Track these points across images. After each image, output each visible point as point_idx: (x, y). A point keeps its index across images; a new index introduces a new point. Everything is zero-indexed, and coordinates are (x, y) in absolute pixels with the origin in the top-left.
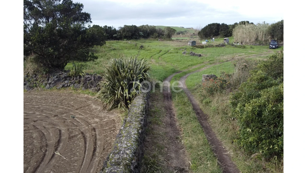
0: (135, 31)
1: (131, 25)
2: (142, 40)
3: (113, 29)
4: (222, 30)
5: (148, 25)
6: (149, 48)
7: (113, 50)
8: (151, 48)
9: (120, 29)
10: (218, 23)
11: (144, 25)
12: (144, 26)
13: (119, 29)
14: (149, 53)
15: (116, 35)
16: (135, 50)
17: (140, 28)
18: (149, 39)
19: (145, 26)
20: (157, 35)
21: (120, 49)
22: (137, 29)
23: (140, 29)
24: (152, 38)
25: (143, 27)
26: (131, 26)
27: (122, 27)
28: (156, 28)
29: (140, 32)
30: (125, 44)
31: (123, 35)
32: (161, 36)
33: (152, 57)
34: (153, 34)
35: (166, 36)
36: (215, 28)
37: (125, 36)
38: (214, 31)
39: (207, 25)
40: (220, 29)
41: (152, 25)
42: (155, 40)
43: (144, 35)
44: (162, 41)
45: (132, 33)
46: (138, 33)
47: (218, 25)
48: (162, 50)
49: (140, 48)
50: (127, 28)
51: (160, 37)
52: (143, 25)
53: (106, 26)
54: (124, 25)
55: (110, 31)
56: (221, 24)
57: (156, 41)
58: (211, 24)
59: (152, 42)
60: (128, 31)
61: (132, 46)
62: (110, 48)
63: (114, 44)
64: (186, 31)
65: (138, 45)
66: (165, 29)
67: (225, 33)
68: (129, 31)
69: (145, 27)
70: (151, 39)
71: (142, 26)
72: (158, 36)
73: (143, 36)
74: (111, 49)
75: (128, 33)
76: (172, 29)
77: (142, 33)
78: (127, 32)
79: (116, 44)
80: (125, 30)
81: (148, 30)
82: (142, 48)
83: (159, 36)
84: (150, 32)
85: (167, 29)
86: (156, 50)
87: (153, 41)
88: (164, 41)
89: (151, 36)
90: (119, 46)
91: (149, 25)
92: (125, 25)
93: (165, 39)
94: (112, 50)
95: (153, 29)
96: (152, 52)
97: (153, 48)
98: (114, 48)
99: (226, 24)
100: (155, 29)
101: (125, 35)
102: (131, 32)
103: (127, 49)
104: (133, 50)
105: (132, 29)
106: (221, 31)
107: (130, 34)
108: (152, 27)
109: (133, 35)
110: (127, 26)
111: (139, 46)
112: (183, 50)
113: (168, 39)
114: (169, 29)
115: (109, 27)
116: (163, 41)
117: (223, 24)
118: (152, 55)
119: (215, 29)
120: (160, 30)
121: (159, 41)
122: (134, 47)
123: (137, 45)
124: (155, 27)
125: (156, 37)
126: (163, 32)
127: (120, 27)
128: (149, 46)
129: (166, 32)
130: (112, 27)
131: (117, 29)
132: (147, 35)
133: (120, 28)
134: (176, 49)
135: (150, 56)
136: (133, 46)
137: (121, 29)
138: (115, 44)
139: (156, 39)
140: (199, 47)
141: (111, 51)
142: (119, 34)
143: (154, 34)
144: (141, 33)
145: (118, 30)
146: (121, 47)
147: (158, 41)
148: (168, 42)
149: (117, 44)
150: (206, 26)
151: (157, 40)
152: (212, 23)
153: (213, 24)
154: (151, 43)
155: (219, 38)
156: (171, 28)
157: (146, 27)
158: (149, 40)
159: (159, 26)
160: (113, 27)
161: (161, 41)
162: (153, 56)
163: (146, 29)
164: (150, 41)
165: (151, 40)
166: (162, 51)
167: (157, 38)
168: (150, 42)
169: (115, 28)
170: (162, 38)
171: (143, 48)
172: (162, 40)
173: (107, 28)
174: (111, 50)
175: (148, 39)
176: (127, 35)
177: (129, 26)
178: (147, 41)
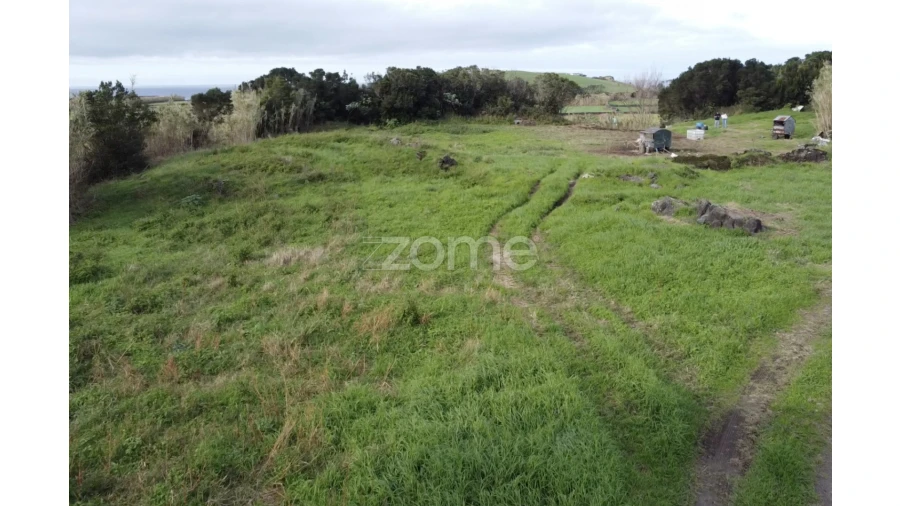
0: (428, 90)
1: (415, 68)
2: (456, 121)
3: (347, 81)
4: (748, 85)
5: (475, 67)
6: (482, 168)
7: (312, 180)
8: (488, 168)
9: (372, 81)
10: (733, 58)
11: (463, 66)
12: (461, 72)
13: (368, 82)
14: (481, 196)
15: (356, 105)
16: (416, 177)
17: (446, 77)
18: (481, 119)
19: (467, 69)
20: (510, 102)
21: (347, 175)
22: (436, 82)
23: (447, 81)
24: (493, 113)
25: (458, 73)
26: (413, 71)
27: (379, 76)
28: (507, 78)
29: (448, 94)
30: (372, 150)
31: (385, 103)
32: (523, 107)
33: (497, 227)
34: (495, 98)
35: (542, 107)
36: (722, 76)
37: (389, 106)
38: (719, 87)
39: (693, 67)
40: (739, 81)
41: (490, 69)
42: (502, 122)
43: (463, 102)
44: (530, 124)
45: (415, 95)
46: (441, 97)
47: (734, 65)
48: (539, 181)
49: (442, 167)
50: (397, 80)
51: (520, 111)
52: (460, 68)
53: (319, 72)
54: (390, 69)
55: (336, 90)
56: (743, 62)
57: (508, 127)
58: (706, 63)
59: (490, 131)
60: (400, 90)
61: (402, 161)
62: (300, 170)
63: (324, 146)
64: (593, 87)
65: (430, 153)
66: (539, 83)
67: (758, 95)
68: (407, 89)
69: (465, 75)
70: (487, 117)
71: (455, 70)
72: (512, 106)
73: (457, 106)
74: (301, 176)
75: (401, 95)
76: (563, 80)
77: (454, 96)
78: (397, 95)
79: (333, 148)
80: (390, 86)
81: (478, 87)
82: (446, 169)
83: (516, 108)
84: (483, 92)
85: (545, 82)
86: (513, 182)
87: (496, 127)
88: (534, 125)
89: (488, 107)
90: (341, 159)
91: (480, 67)
92: (392, 66)
93: (538, 118)
94: (307, 181)
95: (496, 83)
96: (494, 190)
97: (497, 170)
98: (316, 170)
99: (762, 63)
100: (502, 81)
101: (389, 103)
102: (412, 94)
103: (378, 172)
104: (409, 178)
105: (418, 81)
106: (746, 87)
107: (409, 100)
108: (493, 75)
109: (419, 104)
110: (399, 69)
111: (435, 160)
112: (643, 180)
113: (551, 118)
114: (553, 82)
115: (330, 76)
116: (532, 128)
117: (752, 64)
118: (495, 213)
119: (724, 79)
120: (520, 83)
121: (517, 126)
122: (411, 163)
123: (428, 155)
124: (503, 73)
125: (507, 112)
126: (531, 91)
127: (370, 73)
128: (478, 160)
129: (541, 91)
130: (341, 75)
131: (361, 81)
132: (472, 103)
133: (373, 76)
134: (608, 176)
135: (487, 220)
136: (408, 158)
137: (375, 83)
138: (330, 151)
139: (508, 117)
140: (706, 163)
141: (300, 186)
142: (369, 101)
143: (500, 98)
144: (452, 97)
145: (363, 86)
146: (353, 162)
147: (513, 127)
148: (553, 128)
149: (339, 149)
150: (687, 70)
151: (511, 122)
152: (709, 59)
153: (717, 64)
154: (486, 135)
155: (737, 113)
156: (560, 76)
157: (468, 75)
158: (480, 122)
159: (516, 72)
160: (345, 75)
161: (526, 125)
162: (500, 222)
163: (470, 81)
164: (484, 127)
165: (488, 123)
166: (542, 188)
167: (511, 114)
168: (484, 132)
169: (353, 77)
170: (530, 114)
171: (453, 170)
172: (528, 121)
173: (324, 78)
174: (302, 182)
175: (477, 119)
176: (398, 104)
177: (408, 70)
178: (474, 126)
